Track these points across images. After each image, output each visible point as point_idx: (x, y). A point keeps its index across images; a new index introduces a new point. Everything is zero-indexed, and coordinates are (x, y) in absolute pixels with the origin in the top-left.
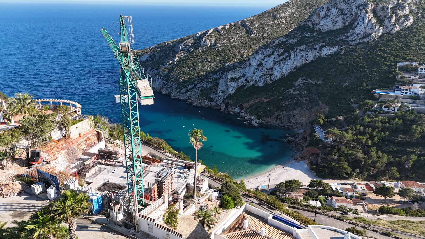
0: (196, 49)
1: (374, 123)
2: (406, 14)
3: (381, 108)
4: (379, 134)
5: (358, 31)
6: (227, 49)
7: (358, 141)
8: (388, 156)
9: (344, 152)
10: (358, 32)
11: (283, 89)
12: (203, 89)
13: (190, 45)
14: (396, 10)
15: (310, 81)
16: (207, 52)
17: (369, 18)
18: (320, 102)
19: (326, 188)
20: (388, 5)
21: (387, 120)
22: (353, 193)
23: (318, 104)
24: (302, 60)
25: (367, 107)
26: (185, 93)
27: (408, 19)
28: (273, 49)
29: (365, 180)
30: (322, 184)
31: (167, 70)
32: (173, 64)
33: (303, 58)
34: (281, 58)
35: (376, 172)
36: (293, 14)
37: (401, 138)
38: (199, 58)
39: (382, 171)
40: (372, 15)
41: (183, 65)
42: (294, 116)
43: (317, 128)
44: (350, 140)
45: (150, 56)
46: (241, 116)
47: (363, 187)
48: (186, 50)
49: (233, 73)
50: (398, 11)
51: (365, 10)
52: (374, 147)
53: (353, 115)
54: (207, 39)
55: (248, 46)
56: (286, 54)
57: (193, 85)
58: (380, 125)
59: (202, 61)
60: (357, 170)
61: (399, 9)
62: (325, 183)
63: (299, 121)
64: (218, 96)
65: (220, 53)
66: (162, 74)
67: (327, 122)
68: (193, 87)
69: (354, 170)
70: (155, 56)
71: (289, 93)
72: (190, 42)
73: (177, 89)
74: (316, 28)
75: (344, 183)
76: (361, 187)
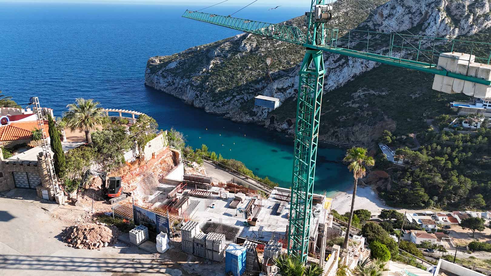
0: (234, 54)
1: (453, 141)
2: (485, 13)
3: (460, 124)
4: (460, 154)
5: (428, 32)
6: (271, 55)
7: (435, 163)
8: (471, 181)
9: (418, 176)
10: (429, 34)
11: (340, 102)
12: (243, 101)
13: (227, 50)
14: (474, 8)
15: (372, 92)
16: (247, 58)
17: (442, 18)
18: (386, 117)
19: (401, 219)
20: (465, 3)
21: (468, 138)
22: (434, 225)
23: (383, 119)
24: (362, 67)
25: (444, 123)
26: (222, 106)
27: (488, 19)
28: (327, 54)
29: (445, 209)
30: (396, 214)
31: (200, 80)
32: (208, 72)
33: (363, 65)
34: (337, 64)
35: (458, 200)
36: (348, 14)
37: (486, 159)
38: (238, 65)
39: (465, 198)
40: (446, 14)
41: (219, 73)
42: (353, 133)
43: (384, 148)
44: (425, 162)
45: (179, 63)
46: (290, 133)
47: (445, 218)
48: (223, 56)
49: (280, 82)
50: (477, 9)
51: (437, 8)
52: (455, 170)
53: (427, 132)
54: (247, 42)
55: (295, 51)
56: (343, 60)
57: (231, 97)
58: (461, 144)
59: (241, 68)
60: (436, 198)
61: (477, 7)
62: (400, 214)
63: (360, 140)
64: (261, 110)
65: (263, 59)
66: (195, 84)
67: (396, 140)
68: (231, 99)
69: (431, 198)
70: (185, 63)
71: (348, 106)
72: (227, 46)
73: (212, 101)
74: (378, 29)
75: (422, 214)
76: (443, 218)
